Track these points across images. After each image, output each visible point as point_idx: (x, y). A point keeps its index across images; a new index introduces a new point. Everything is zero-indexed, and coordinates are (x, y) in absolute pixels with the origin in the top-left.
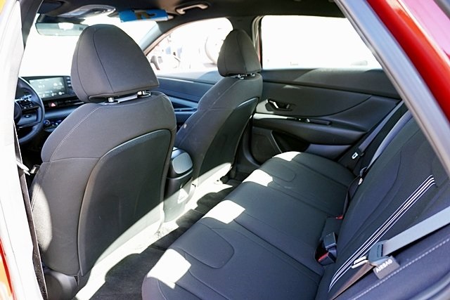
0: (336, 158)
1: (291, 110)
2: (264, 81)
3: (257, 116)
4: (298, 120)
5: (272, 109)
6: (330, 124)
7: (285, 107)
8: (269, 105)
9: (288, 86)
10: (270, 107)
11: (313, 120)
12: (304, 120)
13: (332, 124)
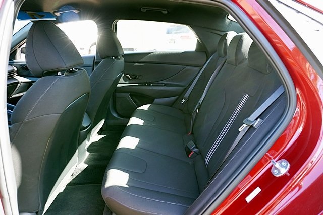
0: (171, 105)
1: (140, 79)
2: (125, 62)
3: (119, 85)
4: (145, 85)
5: (128, 79)
6: (164, 85)
7: (135, 78)
8: (125, 77)
9: (136, 64)
10: (126, 79)
11: (154, 84)
12: (149, 85)
13: (165, 85)
